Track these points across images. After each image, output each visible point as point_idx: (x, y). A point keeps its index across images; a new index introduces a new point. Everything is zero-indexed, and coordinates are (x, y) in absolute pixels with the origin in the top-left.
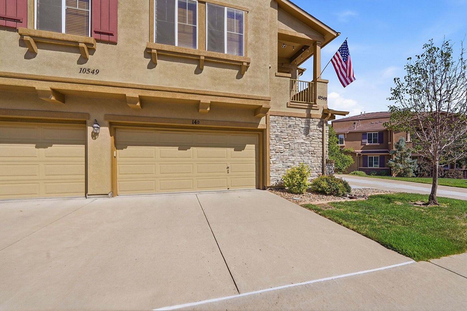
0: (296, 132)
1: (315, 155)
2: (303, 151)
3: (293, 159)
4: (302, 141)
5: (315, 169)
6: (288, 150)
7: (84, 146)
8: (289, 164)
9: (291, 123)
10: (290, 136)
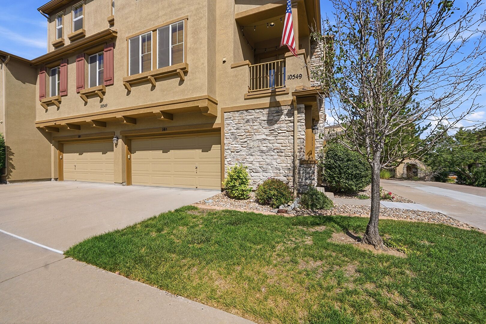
0: (255, 127)
1: (283, 154)
2: (265, 149)
5: (281, 171)
6: (245, 149)
7: (113, 152)
8: (247, 165)
10: (248, 132)
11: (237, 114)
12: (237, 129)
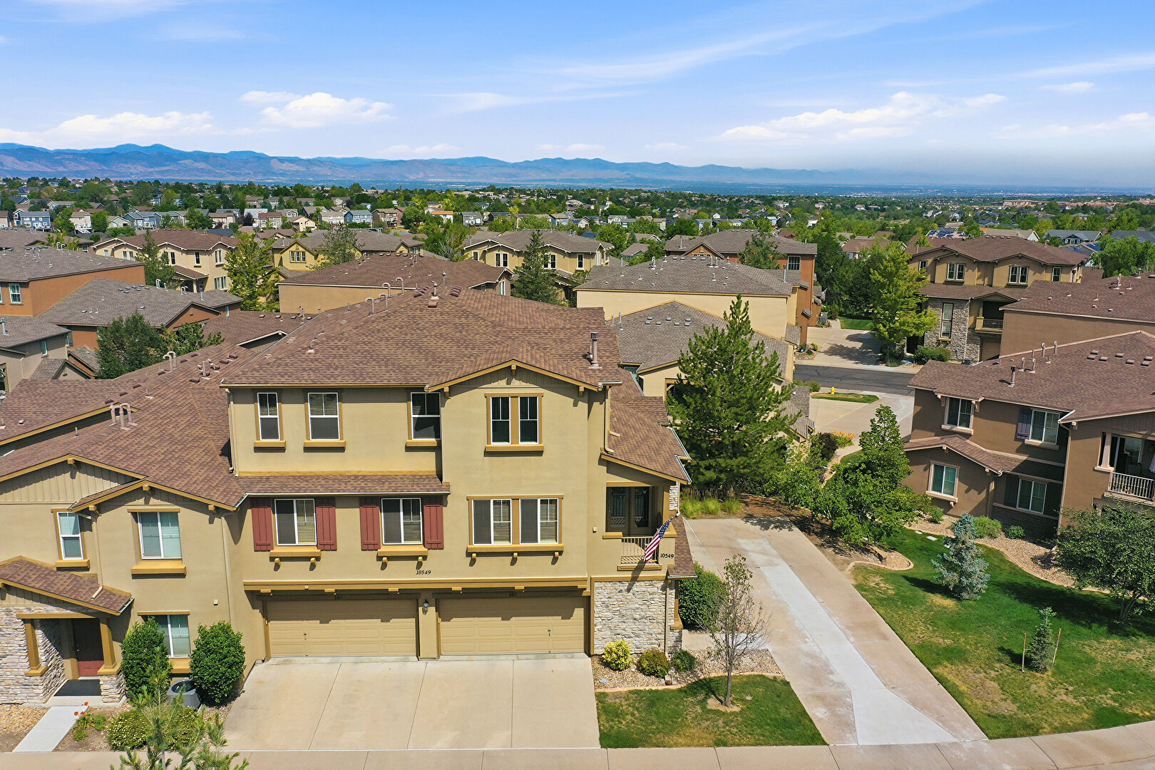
0: (628, 597)
1: (655, 621)
2: (637, 617)
3: (624, 626)
4: (637, 606)
5: (654, 636)
6: (617, 616)
7: (414, 619)
8: (618, 631)
9: (621, 588)
10: (621, 601)
11: (609, 585)
12: (609, 598)
